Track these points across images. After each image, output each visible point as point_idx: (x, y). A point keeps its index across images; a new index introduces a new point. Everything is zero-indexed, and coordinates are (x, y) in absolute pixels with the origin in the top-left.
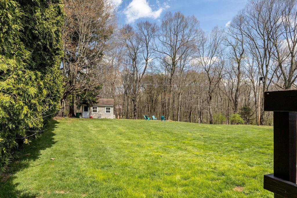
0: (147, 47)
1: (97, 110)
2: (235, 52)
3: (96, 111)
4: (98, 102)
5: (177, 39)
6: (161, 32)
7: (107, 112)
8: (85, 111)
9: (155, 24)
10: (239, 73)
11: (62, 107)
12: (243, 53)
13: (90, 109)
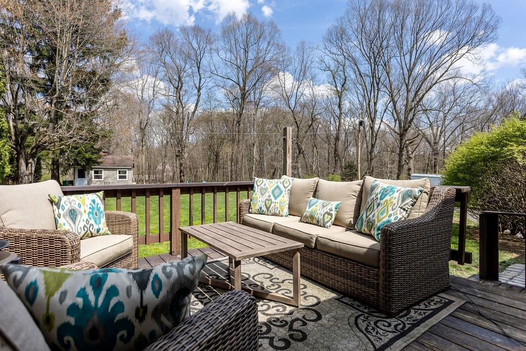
0: (199, 68)
1: (103, 174)
2: (335, 81)
3: (100, 177)
4: (101, 163)
5: (246, 58)
6: (222, 43)
7: (120, 177)
8: (79, 178)
9: (210, 31)
10: (341, 113)
11: (30, 172)
12: (344, 83)
13: (88, 174)
